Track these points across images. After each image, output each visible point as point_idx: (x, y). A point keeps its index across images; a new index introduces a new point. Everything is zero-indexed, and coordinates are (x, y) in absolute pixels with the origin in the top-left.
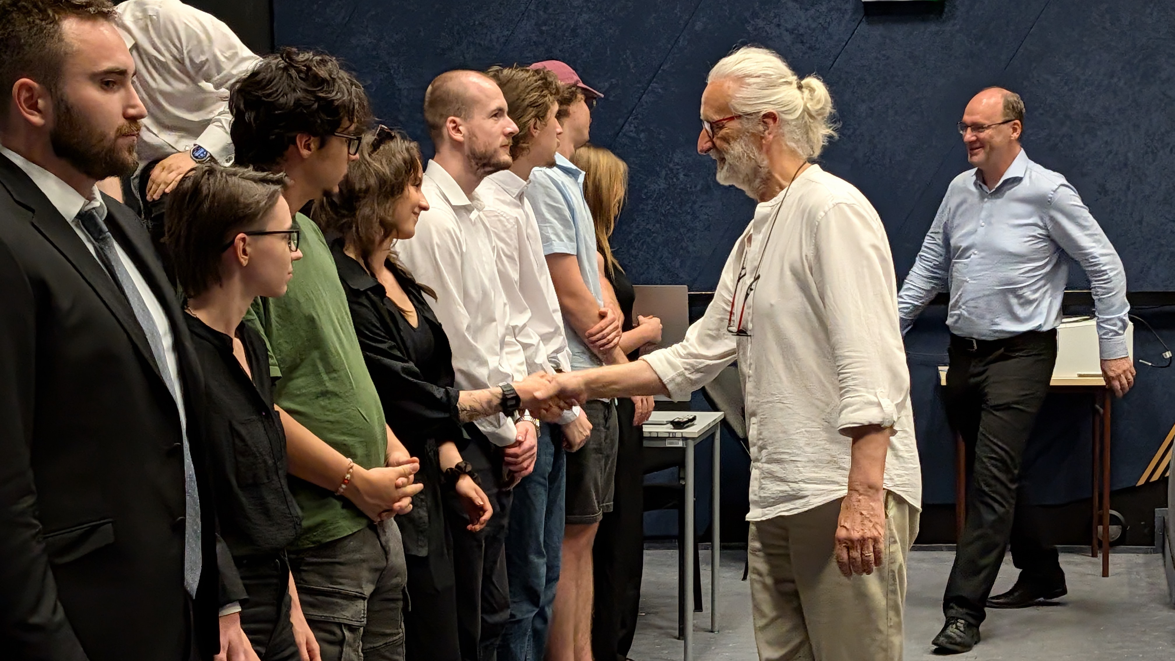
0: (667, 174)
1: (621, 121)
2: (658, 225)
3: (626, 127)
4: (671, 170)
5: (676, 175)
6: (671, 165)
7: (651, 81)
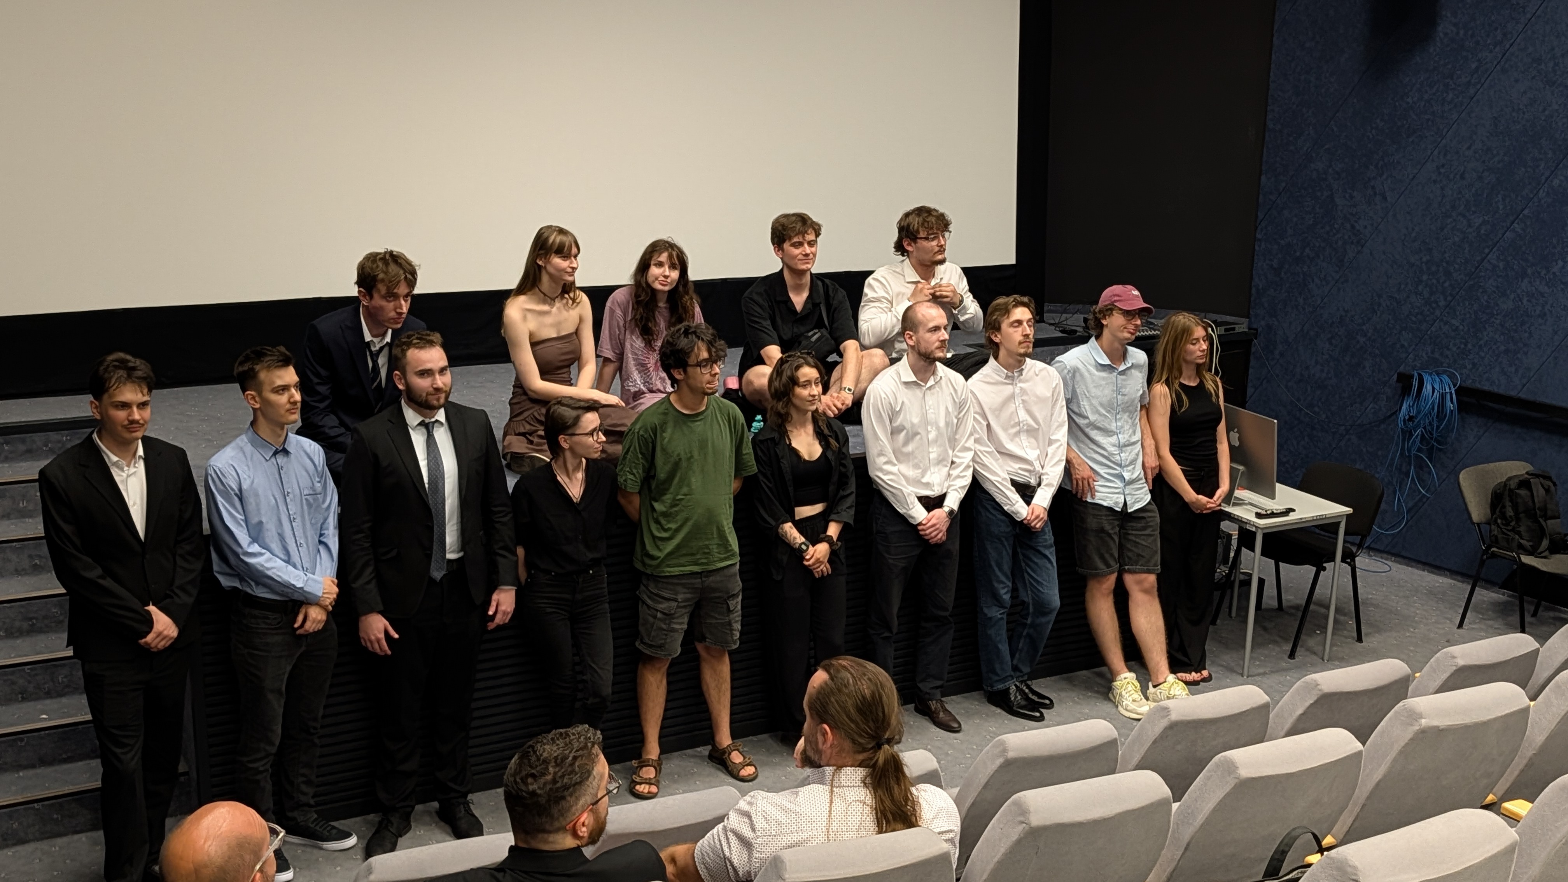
0: (1515, 298)
1: (1487, 251)
2: (1502, 337)
3: (1489, 256)
4: (1518, 295)
5: (1521, 300)
6: (1519, 291)
7: (1513, 222)
